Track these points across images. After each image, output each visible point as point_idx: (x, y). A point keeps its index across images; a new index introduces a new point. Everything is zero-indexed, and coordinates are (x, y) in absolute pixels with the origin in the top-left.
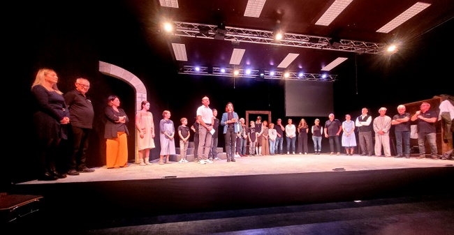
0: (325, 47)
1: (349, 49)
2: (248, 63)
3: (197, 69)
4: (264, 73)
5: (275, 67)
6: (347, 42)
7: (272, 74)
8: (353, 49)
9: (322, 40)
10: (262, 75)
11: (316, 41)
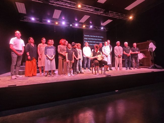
0: (102, 14)
1: (113, 16)
2: (63, 18)
3: (33, 19)
4: (72, 24)
5: (78, 22)
6: (112, 13)
7: (76, 25)
8: (115, 16)
9: (101, 10)
10: (71, 25)
11: (98, 10)
